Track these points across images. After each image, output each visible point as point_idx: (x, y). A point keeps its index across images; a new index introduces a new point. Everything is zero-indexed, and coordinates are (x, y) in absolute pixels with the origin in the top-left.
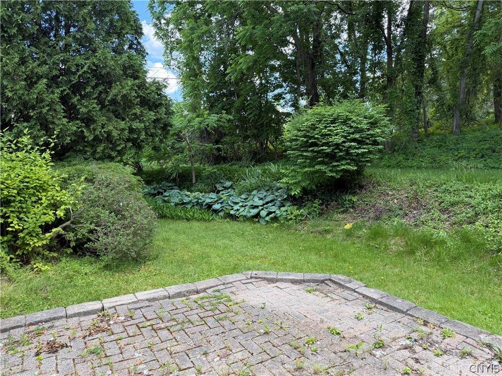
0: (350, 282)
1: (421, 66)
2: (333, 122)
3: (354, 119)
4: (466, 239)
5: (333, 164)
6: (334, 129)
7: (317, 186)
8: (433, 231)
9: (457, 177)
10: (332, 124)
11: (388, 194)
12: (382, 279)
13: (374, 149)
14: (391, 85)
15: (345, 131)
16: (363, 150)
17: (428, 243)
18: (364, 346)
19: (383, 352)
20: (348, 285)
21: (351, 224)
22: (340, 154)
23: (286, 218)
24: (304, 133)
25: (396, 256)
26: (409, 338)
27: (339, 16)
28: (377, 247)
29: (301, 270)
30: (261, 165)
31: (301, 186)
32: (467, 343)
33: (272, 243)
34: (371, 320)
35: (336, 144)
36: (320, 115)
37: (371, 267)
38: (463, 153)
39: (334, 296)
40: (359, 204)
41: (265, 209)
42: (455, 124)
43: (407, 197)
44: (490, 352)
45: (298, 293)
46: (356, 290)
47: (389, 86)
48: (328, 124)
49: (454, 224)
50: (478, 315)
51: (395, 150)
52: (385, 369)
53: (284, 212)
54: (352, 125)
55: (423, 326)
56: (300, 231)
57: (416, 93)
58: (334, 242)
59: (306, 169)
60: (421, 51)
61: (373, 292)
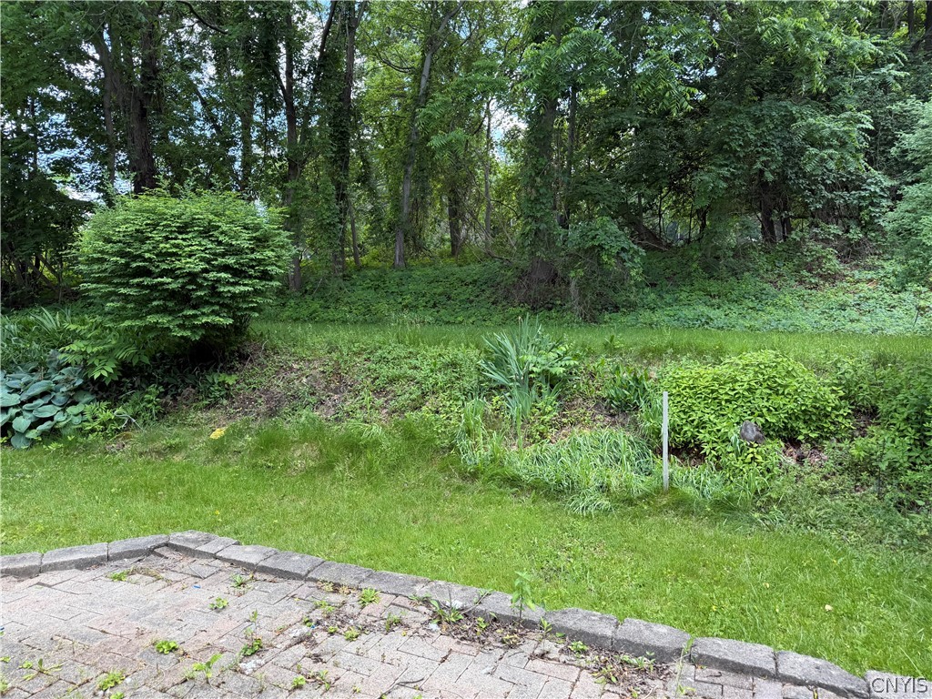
0: (208, 540)
1: (344, 151)
2: (183, 229)
3: (225, 228)
4: (409, 435)
5: (184, 313)
6: (185, 243)
7: (153, 358)
8: (364, 426)
9: (398, 337)
10: (181, 233)
11: (291, 368)
12: (275, 525)
13: (263, 286)
14: (295, 175)
15: (206, 249)
16: (242, 288)
17: (354, 447)
18: (225, 660)
19: (259, 661)
20: (203, 548)
21: (224, 429)
22: (199, 293)
23: (81, 429)
24: (121, 248)
25: (303, 477)
26: (308, 621)
27: (198, 29)
28: (269, 467)
29: (110, 537)
30: (20, 312)
31: (117, 359)
32: (397, 605)
33: (43, 489)
34: (242, 606)
35: (189, 274)
36: (155, 213)
37: (257, 505)
38: (409, 299)
39: (172, 576)
40: (239, 389)
41: (25, 413)
42: (397, 252)
43: (323, 372)
44: (427, 611)
45: (91, 586)
46: (218, 554)
47: (292, 177)
48: (171, 232)
49: (393, 412)
50: (422, 554)
51: (306, 291)
52: (260, 692)
53: (76, 415)
54: (220, 239)
55: (331, 595)
56: (114, 454)
57: (338, 195)
58: (188, 467)
59: (127, 323)
60: (343, 124)
61: (249, 553)
